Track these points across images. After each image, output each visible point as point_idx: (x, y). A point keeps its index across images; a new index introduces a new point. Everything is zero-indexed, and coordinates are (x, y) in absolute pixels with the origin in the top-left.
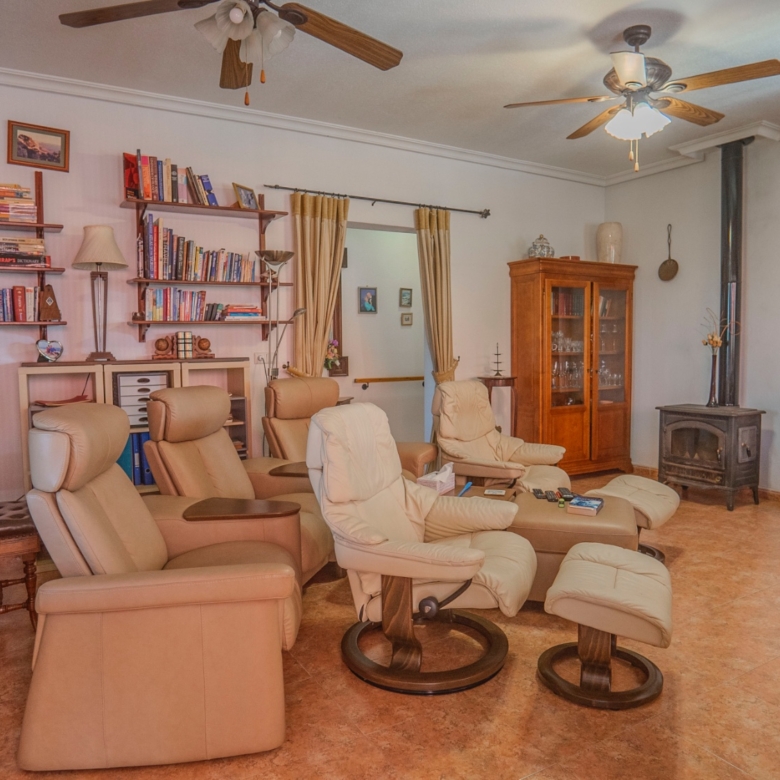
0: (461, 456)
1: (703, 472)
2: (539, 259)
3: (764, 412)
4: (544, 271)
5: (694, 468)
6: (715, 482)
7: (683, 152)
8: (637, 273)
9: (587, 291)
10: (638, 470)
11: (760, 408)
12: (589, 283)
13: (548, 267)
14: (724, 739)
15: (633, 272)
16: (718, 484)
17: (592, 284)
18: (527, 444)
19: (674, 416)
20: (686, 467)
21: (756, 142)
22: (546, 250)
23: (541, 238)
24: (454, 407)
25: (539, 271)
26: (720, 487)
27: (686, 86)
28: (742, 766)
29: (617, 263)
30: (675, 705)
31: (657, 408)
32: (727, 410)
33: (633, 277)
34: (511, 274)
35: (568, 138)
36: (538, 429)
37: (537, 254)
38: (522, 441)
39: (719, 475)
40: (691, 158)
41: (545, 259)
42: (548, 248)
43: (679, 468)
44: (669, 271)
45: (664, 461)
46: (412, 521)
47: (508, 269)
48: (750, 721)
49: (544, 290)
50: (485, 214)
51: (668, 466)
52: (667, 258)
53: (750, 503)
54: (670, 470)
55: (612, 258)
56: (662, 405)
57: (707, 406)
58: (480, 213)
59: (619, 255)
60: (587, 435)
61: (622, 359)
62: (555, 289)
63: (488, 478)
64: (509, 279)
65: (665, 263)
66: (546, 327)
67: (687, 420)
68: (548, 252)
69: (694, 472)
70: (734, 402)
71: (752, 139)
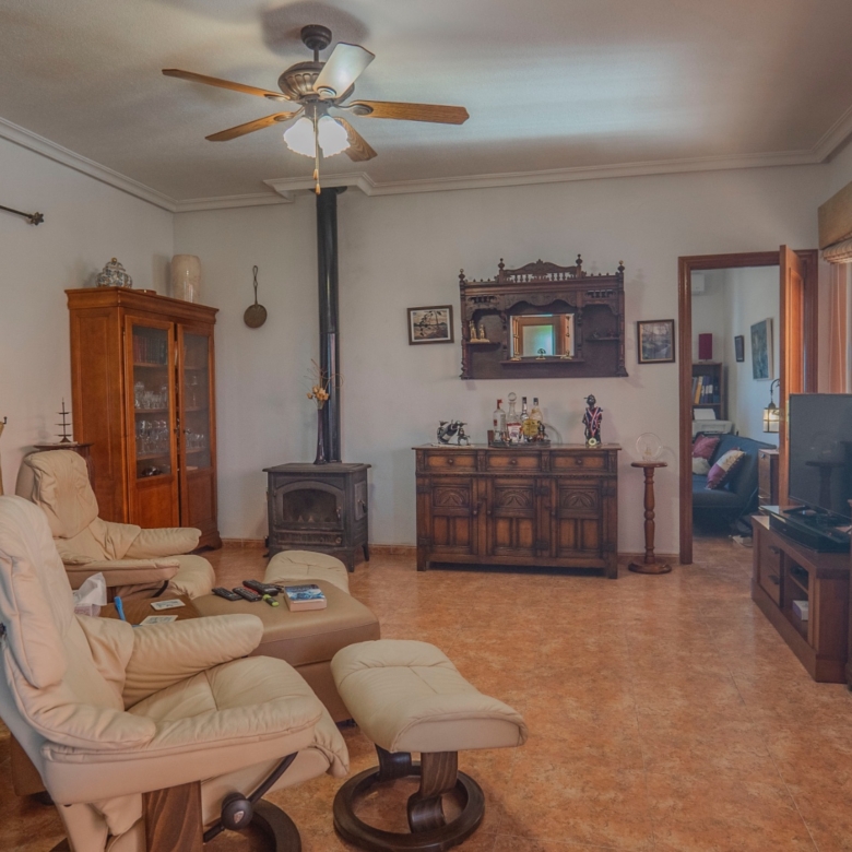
0: (81, 560)
1: (321, 535)
2: (116, 289)
3: (370, 466)
4: (124, 305)
5: (310, 532)
6: (334, 544)
7: (279, 188)
8: (217, 316)
9: (171, 333)
10: (228, 543)
11: (366, 462)
12: (172, 324)
13: (127, 300)
14: (572, 823)
15: (214, 315)
16: (338, 546)
17: (175, 327)
18: (146, 530)
19: (286, 477)
20: (301, 532)
21: (347, 193)
22: (123, 278)
23: (114, 262)
24: (55, 490)
25: (117, 305)
26: (340, 549)
27: (372, 110)
28: (610, 843)
29: (196, 302)
30: (501, 806)
31: (264, 470)
32: (332, 467)
33: (214, 322)
34: (69, 306)
35: (207, 138)
36: (121, 510)
37: (113, 281)
38: (138, 528)
39: (338, 536)
40: (281, 196)
41: (122, 289)
42: (126, 276)
43: (293, 534)
44: (256, 317)
45: (274, 529)
46: (107, 680)
47: (66, 299)
48: (568, 790)
49: (123, 329)
50: (36, 219)
51: (281, 533)
52: (253, 303)
53: (361, 561)
54: (283, 538)
55: (190, 296)
56: (269, 466)
57: (315, 463)
58: (30, 216)
59: (198, 294)
60: (176, 510)
61: (206, 416)
62: (136, 329)
63: (122, 587)
64: (67, 312)
65: (251, 307)
66: (127, 377)
67: (300, 481)
68: (126, 281)
69: (310, 537)
70: (337, 457)
71: (344, 188)
